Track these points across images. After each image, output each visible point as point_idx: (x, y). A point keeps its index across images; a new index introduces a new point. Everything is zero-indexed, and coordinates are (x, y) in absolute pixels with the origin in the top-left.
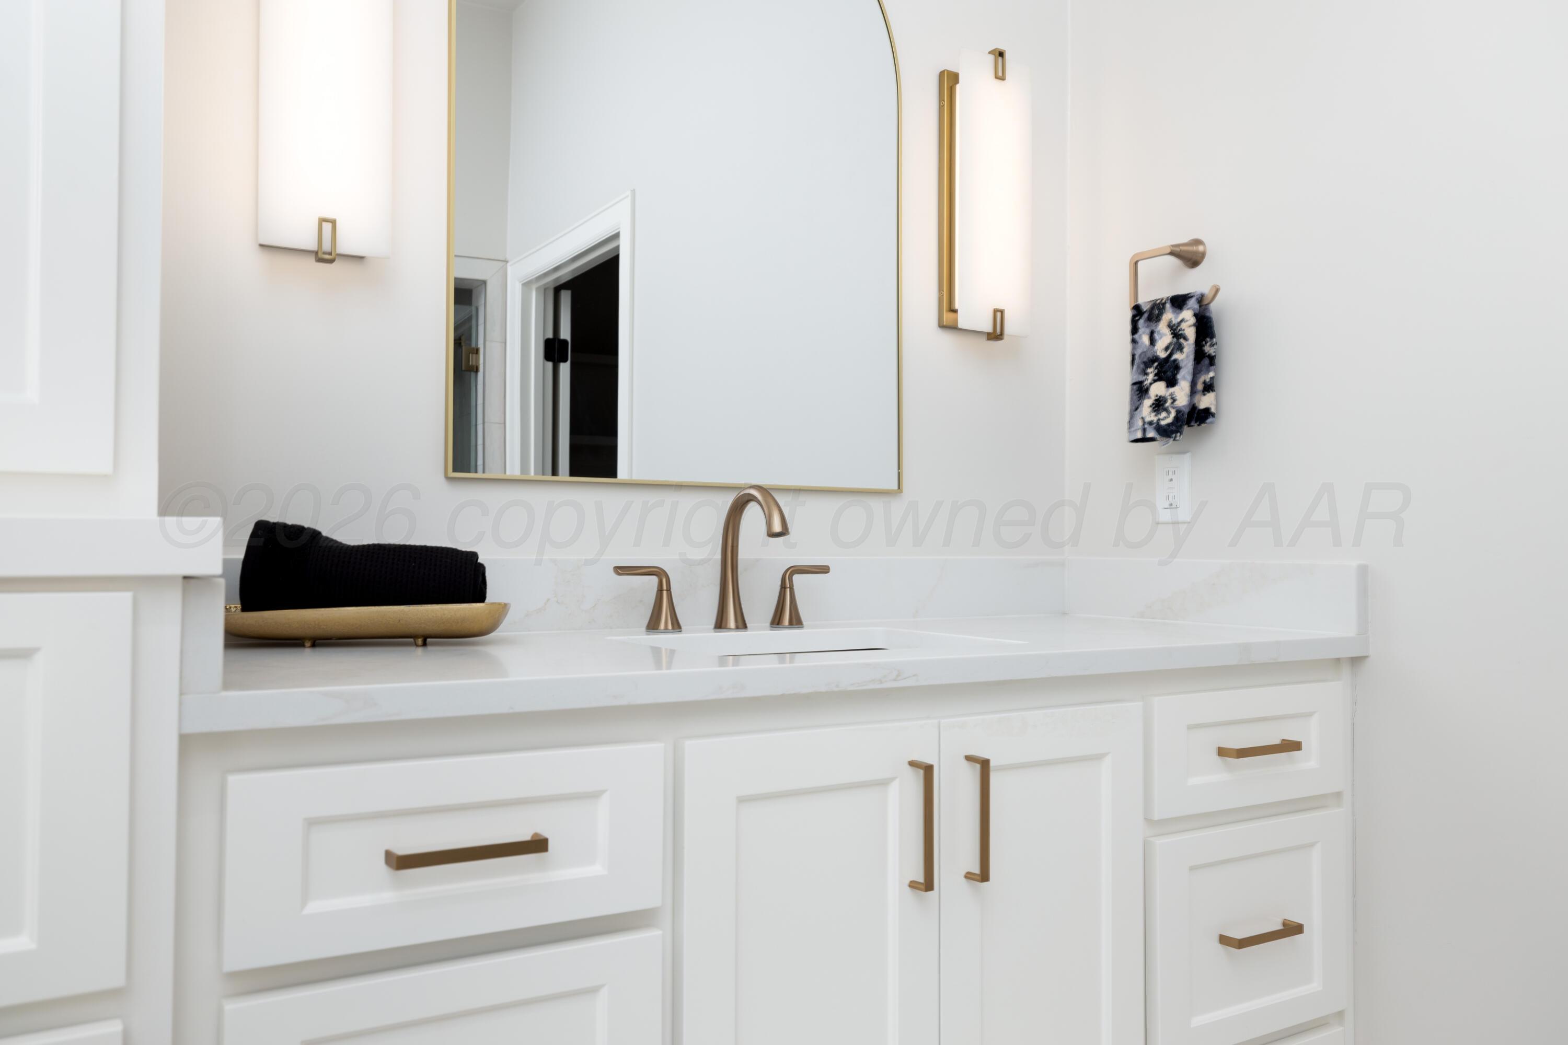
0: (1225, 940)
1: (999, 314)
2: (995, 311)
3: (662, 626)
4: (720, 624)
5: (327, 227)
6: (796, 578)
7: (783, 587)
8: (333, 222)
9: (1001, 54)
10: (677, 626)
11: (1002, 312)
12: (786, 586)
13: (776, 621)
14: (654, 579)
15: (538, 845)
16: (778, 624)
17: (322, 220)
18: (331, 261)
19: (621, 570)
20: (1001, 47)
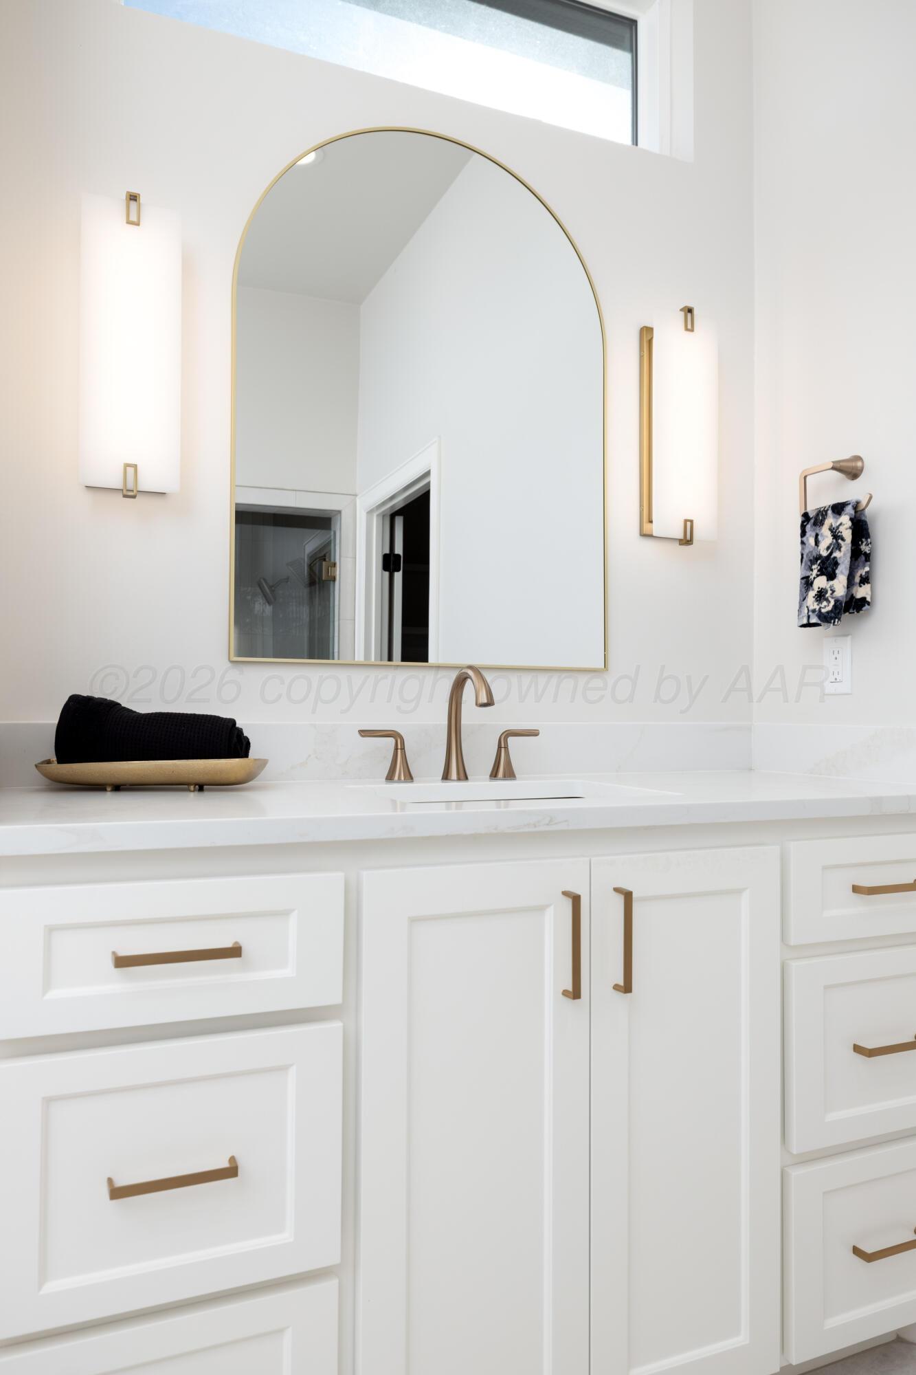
0: (858, 1049)
1: (689, 524)
2: (686, 521)
3: (396, 778)
4: (446, 777)
5: (130, 471)
6: (511, 740)
7: (500, 747)
8: (135, 466)
9: (690, 311)
10: (409, 777)
11: (692, 521)
12: (502, 746)
13: (494, 775)
14: (391, 741)
15: (234, 952)
16: (495, 777)
17: (127, 465)
18: (134, 497)
19: (364, 733)
20: (690, 305)
